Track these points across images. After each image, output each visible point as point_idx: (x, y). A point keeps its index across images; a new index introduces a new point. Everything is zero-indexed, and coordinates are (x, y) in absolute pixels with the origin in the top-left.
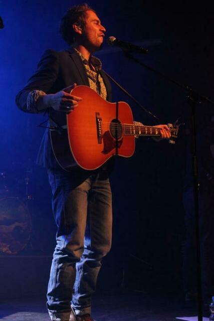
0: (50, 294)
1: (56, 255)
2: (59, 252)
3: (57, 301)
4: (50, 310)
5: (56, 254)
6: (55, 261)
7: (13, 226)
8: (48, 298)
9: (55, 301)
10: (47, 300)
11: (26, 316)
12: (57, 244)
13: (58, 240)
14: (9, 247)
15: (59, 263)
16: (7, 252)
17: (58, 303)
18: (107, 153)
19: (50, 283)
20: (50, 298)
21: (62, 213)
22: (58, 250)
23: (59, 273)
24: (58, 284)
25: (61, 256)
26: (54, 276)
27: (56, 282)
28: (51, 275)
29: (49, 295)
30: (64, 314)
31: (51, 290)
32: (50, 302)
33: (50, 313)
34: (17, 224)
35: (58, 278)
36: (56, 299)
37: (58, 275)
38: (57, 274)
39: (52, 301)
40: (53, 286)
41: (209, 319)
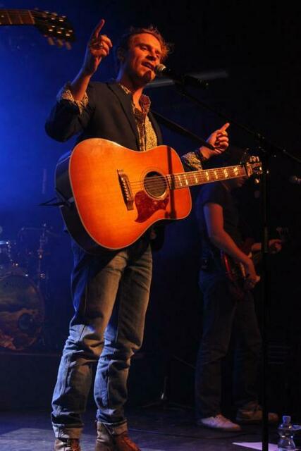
0: (57, 402)
1: (67, 351)
2: (72, 345)
3: (65, 411)
4: (55, 423)
5: (67, 349)
6: (67, 357)
7: (20, 313)
8: (54, 407)
9: (62, 411)
10: (53, 410)
11: (32, 434)
12: (69, 335)
13: (72, 330)
14: (13, 341)
15: (72, 360)
16: (11, 347)
17: (68, 413)
18: (144, 221)
19: (57, 387)
20: (57, 408)
21: (83, 296)
22: (70, 343)
23: (70, 373)
24: (68, 389)
25: (74, 351)
26: (64, 377)
27: (66, 386)
28: (58, 377)
29: (55, 403)
30: (74, 429)
31: (59, 396)
32: (56, 412)
33: (55, 428)
34: (25, 310)
35: (68, 380)
36: (65, 409)
37: (69, 377)
38: (68, 375)
39: (59, 412)
40: (62, 391)
41: (277, 446)
